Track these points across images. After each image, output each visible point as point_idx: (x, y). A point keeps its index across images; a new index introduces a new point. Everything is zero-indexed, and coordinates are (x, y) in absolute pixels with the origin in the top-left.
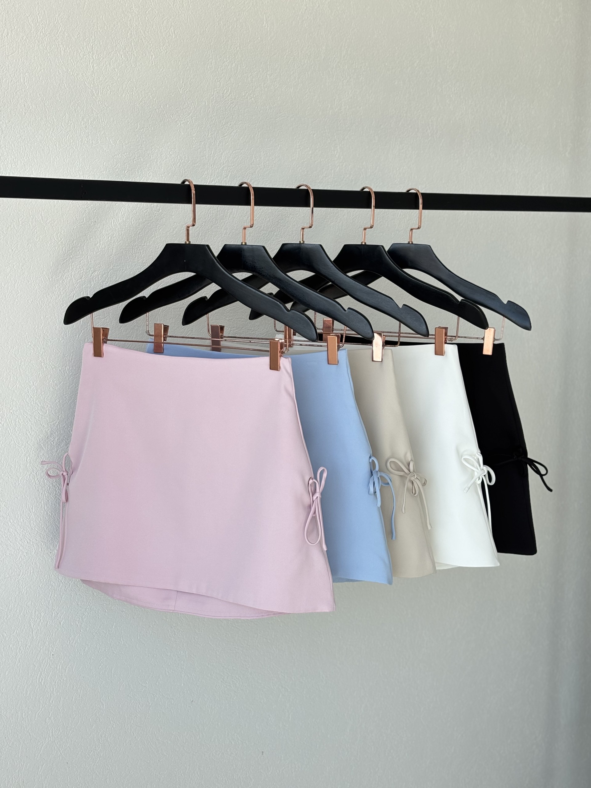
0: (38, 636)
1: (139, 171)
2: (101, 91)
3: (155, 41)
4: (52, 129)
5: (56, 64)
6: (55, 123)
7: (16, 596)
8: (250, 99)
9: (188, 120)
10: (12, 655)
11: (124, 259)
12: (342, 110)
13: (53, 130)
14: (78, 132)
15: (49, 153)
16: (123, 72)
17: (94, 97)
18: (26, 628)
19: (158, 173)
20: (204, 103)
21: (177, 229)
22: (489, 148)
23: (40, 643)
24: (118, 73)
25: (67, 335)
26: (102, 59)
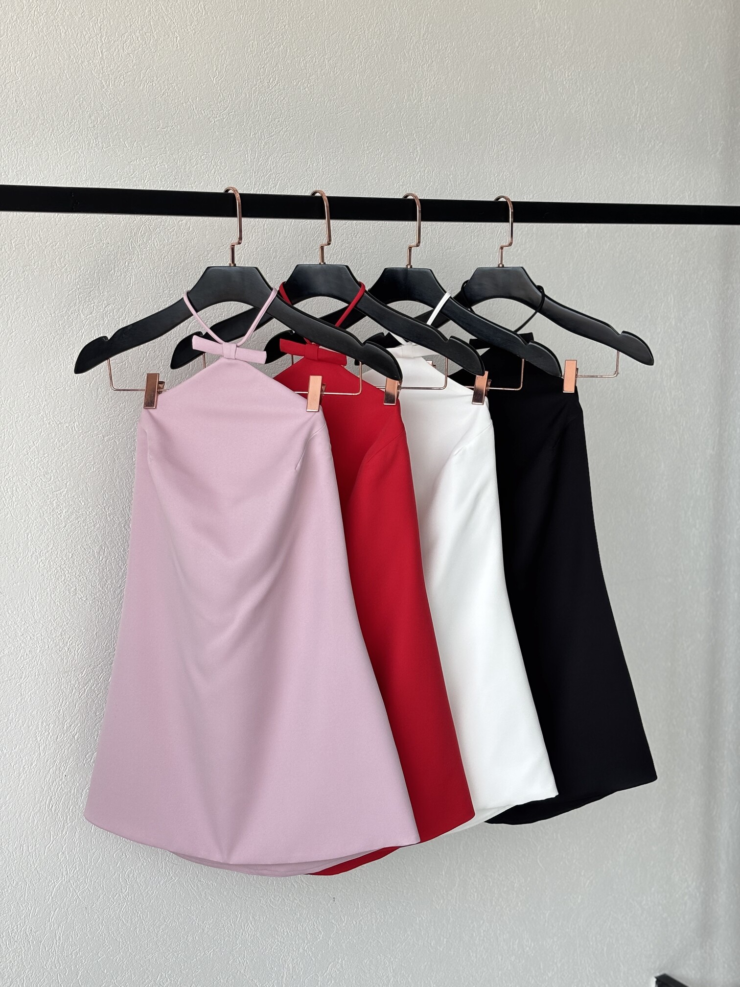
0: (46, 754)
1: (163, 180)
2: (113, 82)
3: (180, 18)
4: (51, 129)
5: (55, 50)
6: (55, 123)
7: (17, 703)
8: (303, 89)
9: (225, 116)
10: (14, 776)
11: (145, 290)
12: (422, 102)
13: (53, 130)
14: (84, 132)
15: (47, 159)
16: (141, 58)
17: (104, 90)
18: (31, 742)
19: (187, 182)
20: (244, 95)
21: (212, 252)
22: (616, 148)
23: (49, 761)
24: (134, 60)
25: (76, 383)
26: (112, 42)
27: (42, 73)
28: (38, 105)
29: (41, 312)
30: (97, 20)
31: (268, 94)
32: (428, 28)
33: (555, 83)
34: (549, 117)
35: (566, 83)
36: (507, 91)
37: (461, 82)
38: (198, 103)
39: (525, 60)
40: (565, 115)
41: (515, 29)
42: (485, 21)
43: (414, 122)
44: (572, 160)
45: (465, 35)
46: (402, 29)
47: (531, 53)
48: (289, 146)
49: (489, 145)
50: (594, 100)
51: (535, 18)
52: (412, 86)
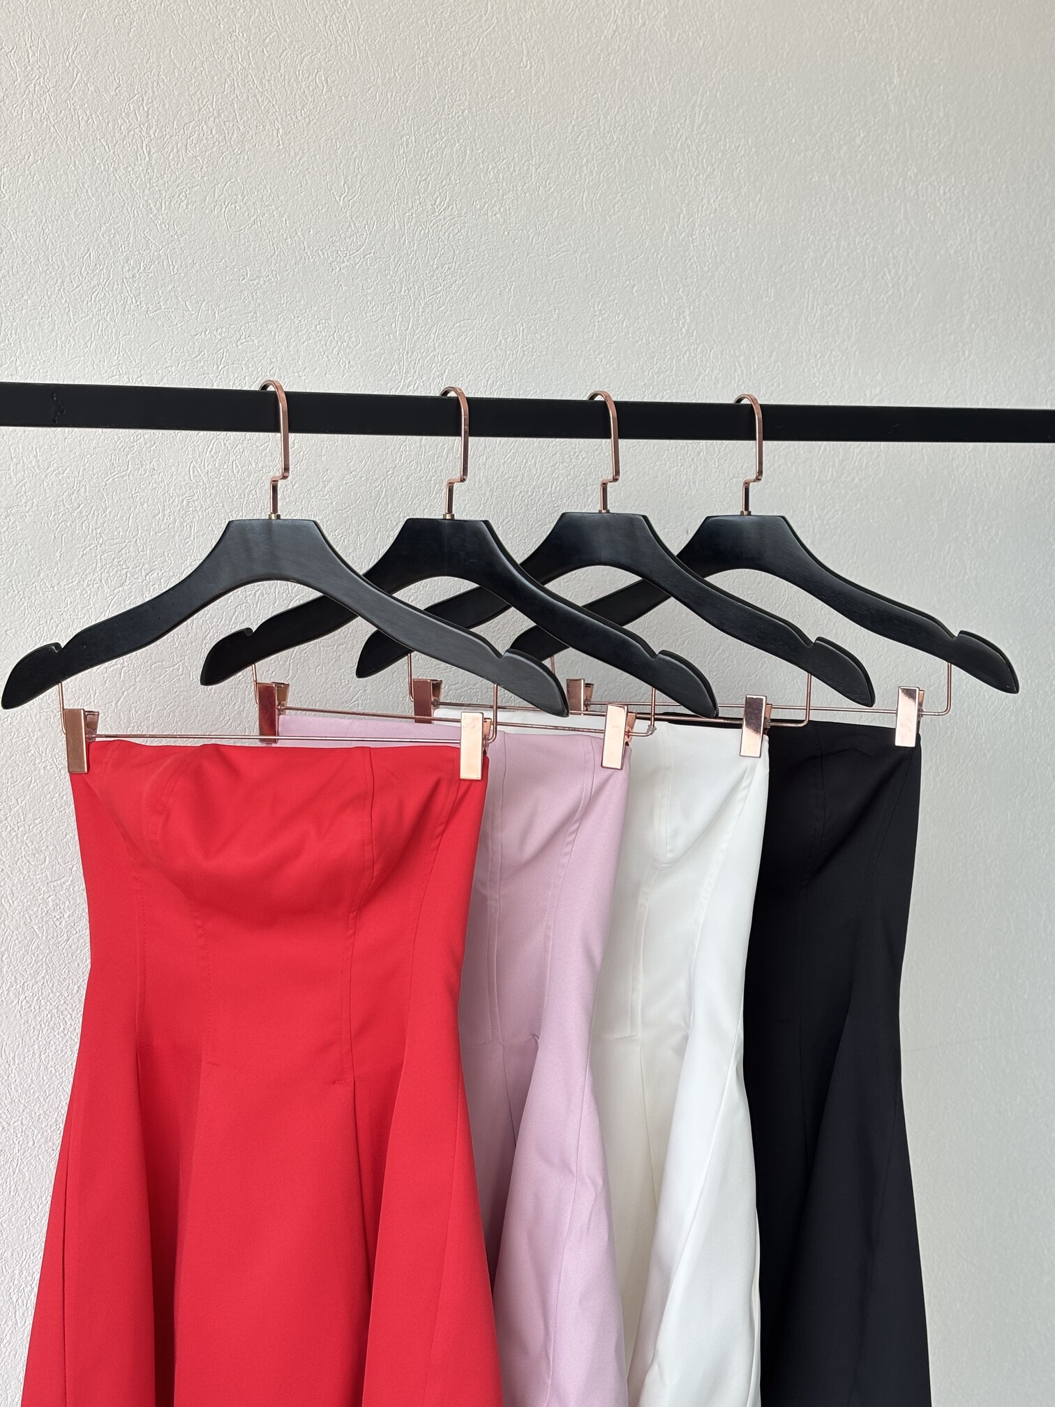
27: (45, 187)
28: (38, 240)
29: (36, 584)
30: (143, 100)
31: (432, 224)
32: (707, 114)
33: (922, 205)
34: (911, 261)
35: (941, 204)
36: (840, 219)
37: (762, 203)
38: (311, 238)
39: (871, 167)
40: (938, 258)
41: (856, 116)
42: (804, 103)
43: (681, 270)
44: (949, 331)
45: (771, 125)
46: (662, 116)
47: (882, 155)
48: (467, 309)
49: (807, 307)
50: (988, 234)
51: (890, 98)
52: (678, 210)
